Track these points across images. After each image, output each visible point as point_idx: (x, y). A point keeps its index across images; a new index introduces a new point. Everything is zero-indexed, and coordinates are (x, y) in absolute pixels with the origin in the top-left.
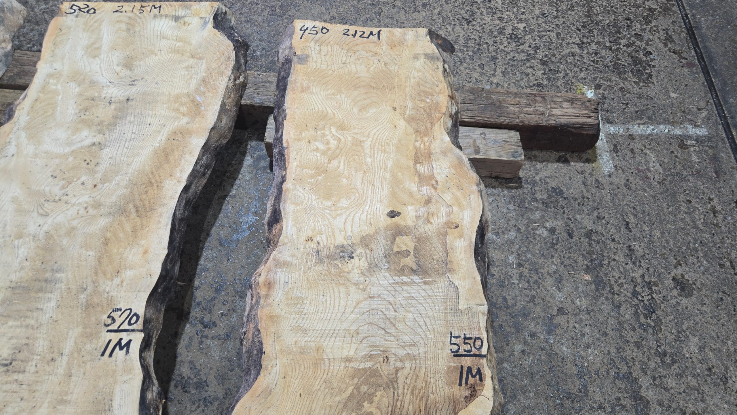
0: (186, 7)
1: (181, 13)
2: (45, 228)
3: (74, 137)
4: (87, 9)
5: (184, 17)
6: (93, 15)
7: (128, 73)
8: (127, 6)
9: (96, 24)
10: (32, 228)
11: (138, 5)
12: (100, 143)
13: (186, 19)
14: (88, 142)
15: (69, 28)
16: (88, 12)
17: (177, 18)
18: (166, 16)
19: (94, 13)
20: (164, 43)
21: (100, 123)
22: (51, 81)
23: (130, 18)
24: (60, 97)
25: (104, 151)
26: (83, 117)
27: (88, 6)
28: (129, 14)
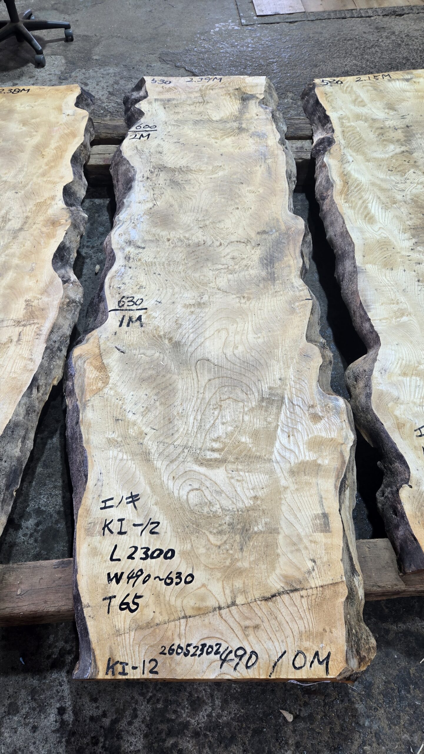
0: (408, 73)
1: (409, 77)
2: (409, 197)
3: (387, 149)
4: (335, 82)
5: (411, 79)
6: (342, 84)
7: (395, 112)
8: (363, 77)
9: (349, 89)
10: (399, 197)
11: (371, 76)
12: (407, 151)
13: (414, 80)
14: (398, 150)
15: (332, 92)
16: (337, 82)
17: (407, 80)
18: (398, 79)
19: (342, 83)
20: (408, 94)
21: (398, 141)
22: (344, 121)
23: (370, 83)
24: (358, 129)
25: (414, 154)
26: (383, 138)
27: (334, 80)
28: (369, 81)
